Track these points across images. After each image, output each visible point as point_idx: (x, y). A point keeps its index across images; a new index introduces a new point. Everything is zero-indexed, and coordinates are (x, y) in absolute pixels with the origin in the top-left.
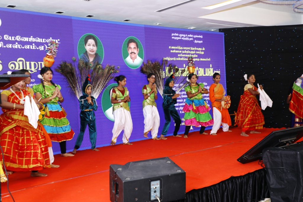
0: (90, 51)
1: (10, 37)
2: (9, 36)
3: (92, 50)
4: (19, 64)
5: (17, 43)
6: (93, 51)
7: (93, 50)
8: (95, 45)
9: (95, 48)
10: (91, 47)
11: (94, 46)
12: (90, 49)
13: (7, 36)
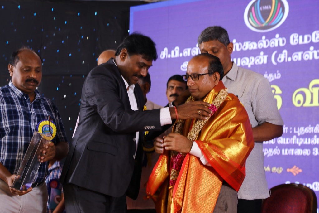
1: (301, 37)
2: (299, 35)
4: (312, 94)
5: (312, 48)
13: (295, 37)
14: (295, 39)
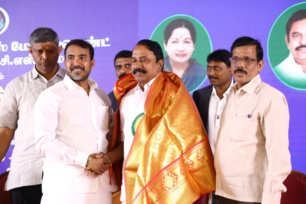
0: (177, 55)
1: (21, 45)
3: (183, 51)
5: (30, 55)
6: (185, 55)
7: (184, 53)
8: (189, 40)
9: (190, 48)
10: (181, 46)
11: (187, 42)
12: (176, 50)
13: (15, 45)
14: (16, 46)
